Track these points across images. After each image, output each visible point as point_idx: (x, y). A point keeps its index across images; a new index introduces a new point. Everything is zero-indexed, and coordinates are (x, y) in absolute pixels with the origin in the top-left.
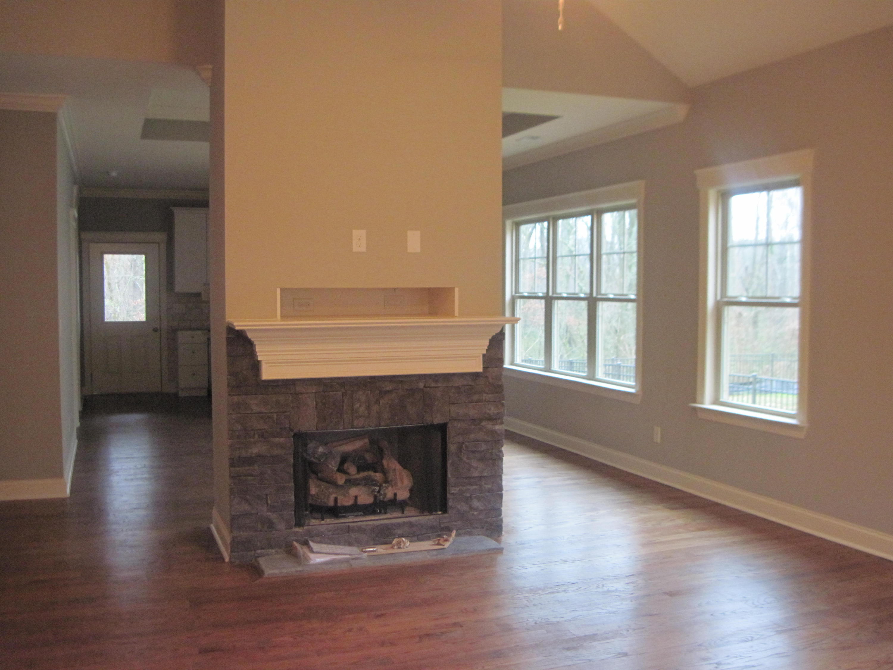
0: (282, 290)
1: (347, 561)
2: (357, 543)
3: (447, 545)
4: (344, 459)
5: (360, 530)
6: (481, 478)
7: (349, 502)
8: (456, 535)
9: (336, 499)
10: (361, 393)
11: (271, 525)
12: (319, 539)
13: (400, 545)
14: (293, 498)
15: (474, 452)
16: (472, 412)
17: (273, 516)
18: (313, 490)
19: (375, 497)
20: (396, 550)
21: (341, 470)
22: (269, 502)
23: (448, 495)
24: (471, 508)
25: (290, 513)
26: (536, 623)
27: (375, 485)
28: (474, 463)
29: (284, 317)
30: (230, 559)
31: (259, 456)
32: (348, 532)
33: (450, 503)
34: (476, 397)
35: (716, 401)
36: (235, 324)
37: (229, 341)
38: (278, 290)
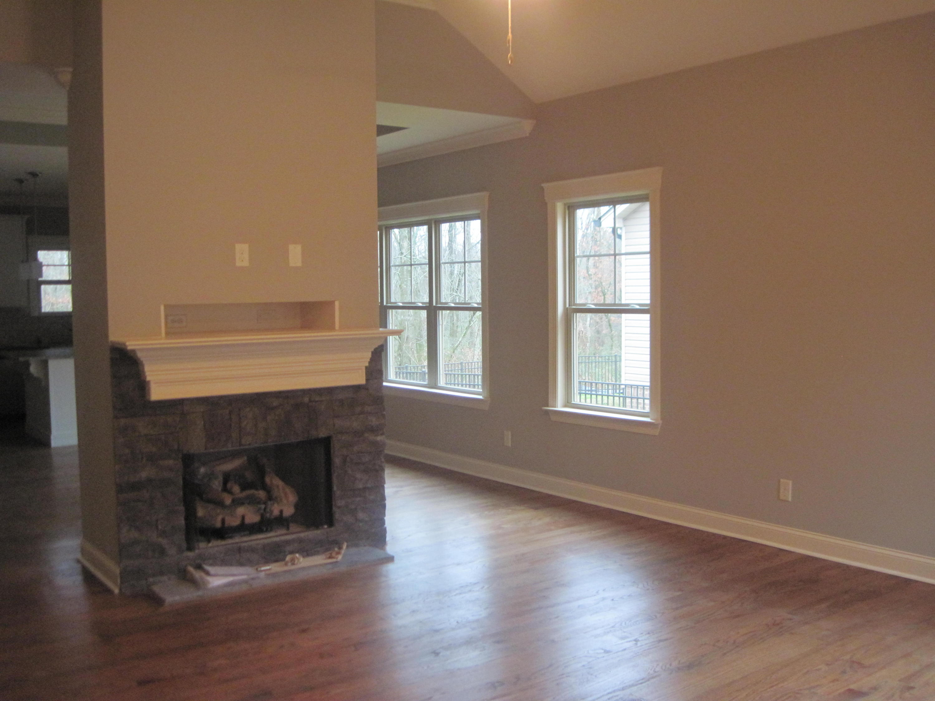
0: (165, 306)
1: (245, 582)
2: (249, 563)
3: (340, 557)
4: (227, 478)
5: (252, 550)
6: (365, 489)
7: (235, 522)
8: (348, 546)
9: (223, 521)
10: (248, 409)
11: (162, 552)
12: (211, 562)
13: (294, 561)
14: (183, 522)
15: (357, 464)
16: (356, 425)
17: (164, 541)
18: (200, 512)
19: (262, 516)
20: (290, 567)
21: (225, 489)
22: (160, 527)
23: (334, 509)
24: (357, 520)
25: (180, 538)
26: (457, 622)
27: (259, 503)
28: (358, 476)
29: (168, 334)
30: (120, 590)
31: (149, 480)
32: (240, 553)
33: (337, 515)
34: (358, 409)
35: (568, 403)
36: (127, 343)
37: (114, 362)
38: (162, 308)
